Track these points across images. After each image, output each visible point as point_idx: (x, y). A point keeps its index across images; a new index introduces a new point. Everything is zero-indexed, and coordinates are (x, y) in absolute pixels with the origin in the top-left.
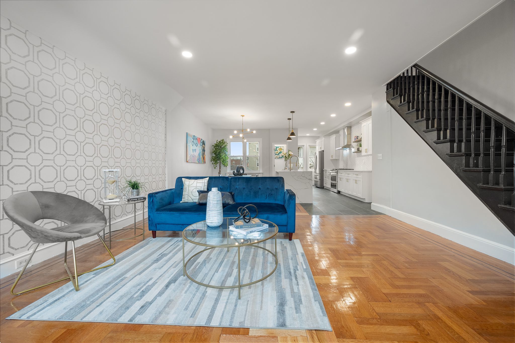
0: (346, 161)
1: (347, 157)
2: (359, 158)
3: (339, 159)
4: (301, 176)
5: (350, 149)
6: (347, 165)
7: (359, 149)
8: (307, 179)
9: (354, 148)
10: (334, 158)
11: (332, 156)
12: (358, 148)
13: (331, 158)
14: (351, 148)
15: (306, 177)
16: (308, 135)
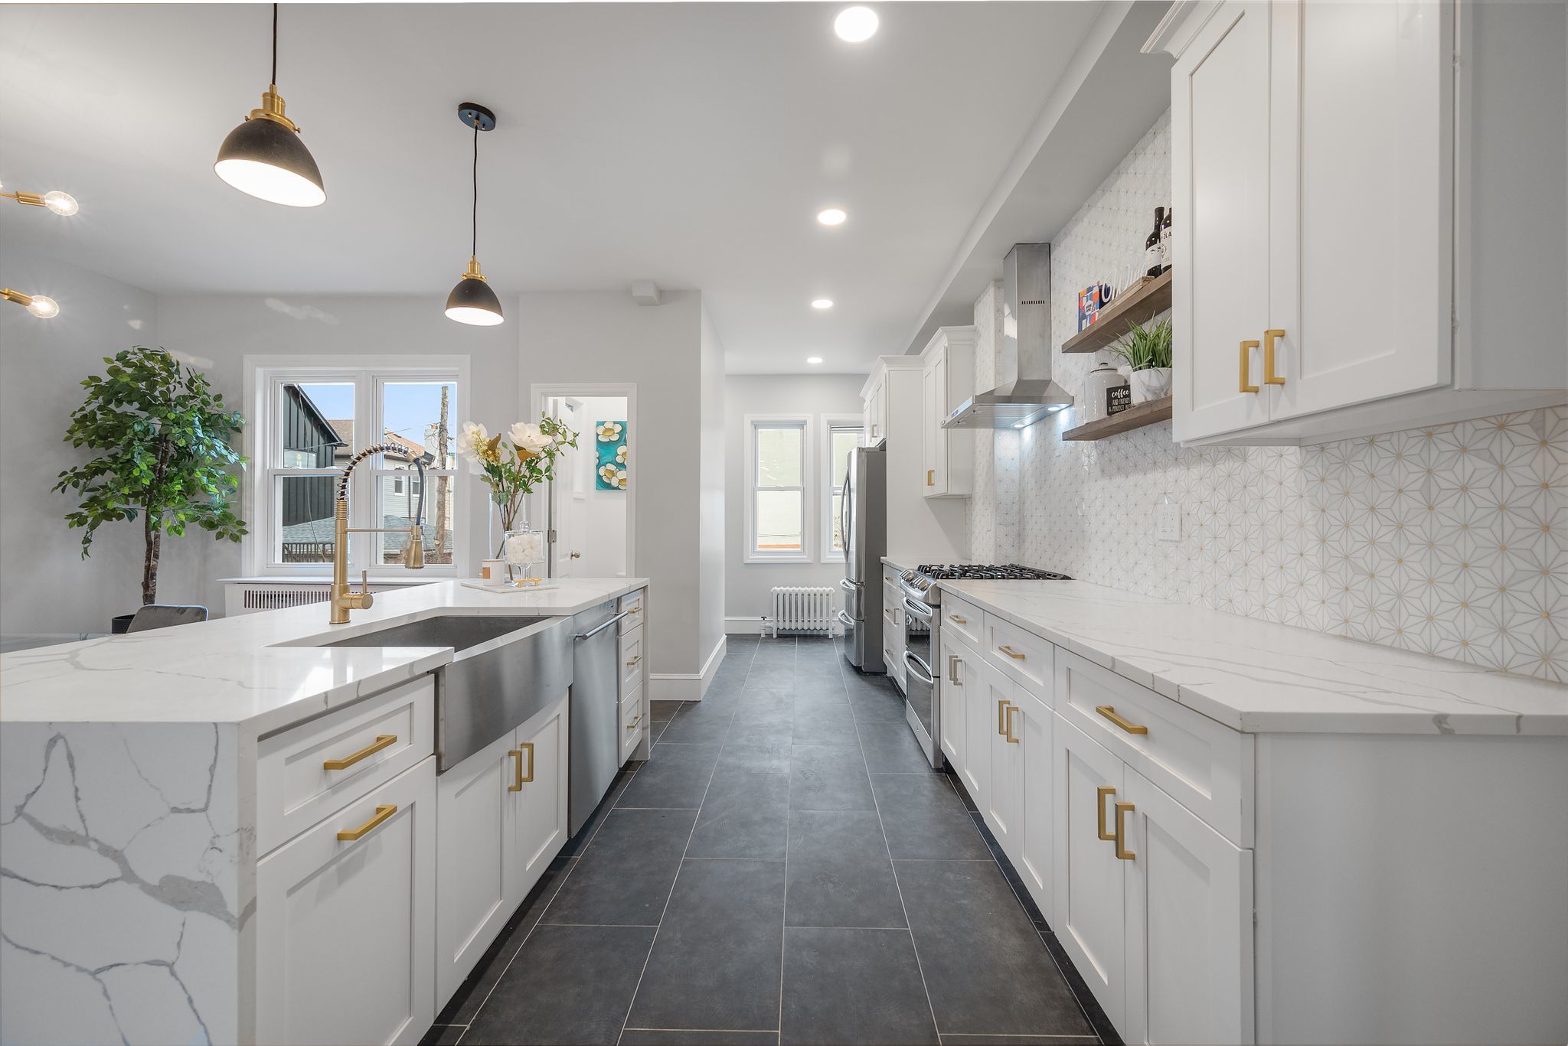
0: (1016, 507)
1: (1022, 477)
2: (1119, 480)
3: (970, 498)
4: (20, 811)
5: (1044, 419)
6: (1020, 536)
7: (1120, 394)
8: (129, 876)
9: (1071, 402)
10: (940, 488)
11: (930, 473)
12: (1110, 391)
13: (929, 491)
14: (1052, 409)
15: (106, 851)
16: (815, 361)
